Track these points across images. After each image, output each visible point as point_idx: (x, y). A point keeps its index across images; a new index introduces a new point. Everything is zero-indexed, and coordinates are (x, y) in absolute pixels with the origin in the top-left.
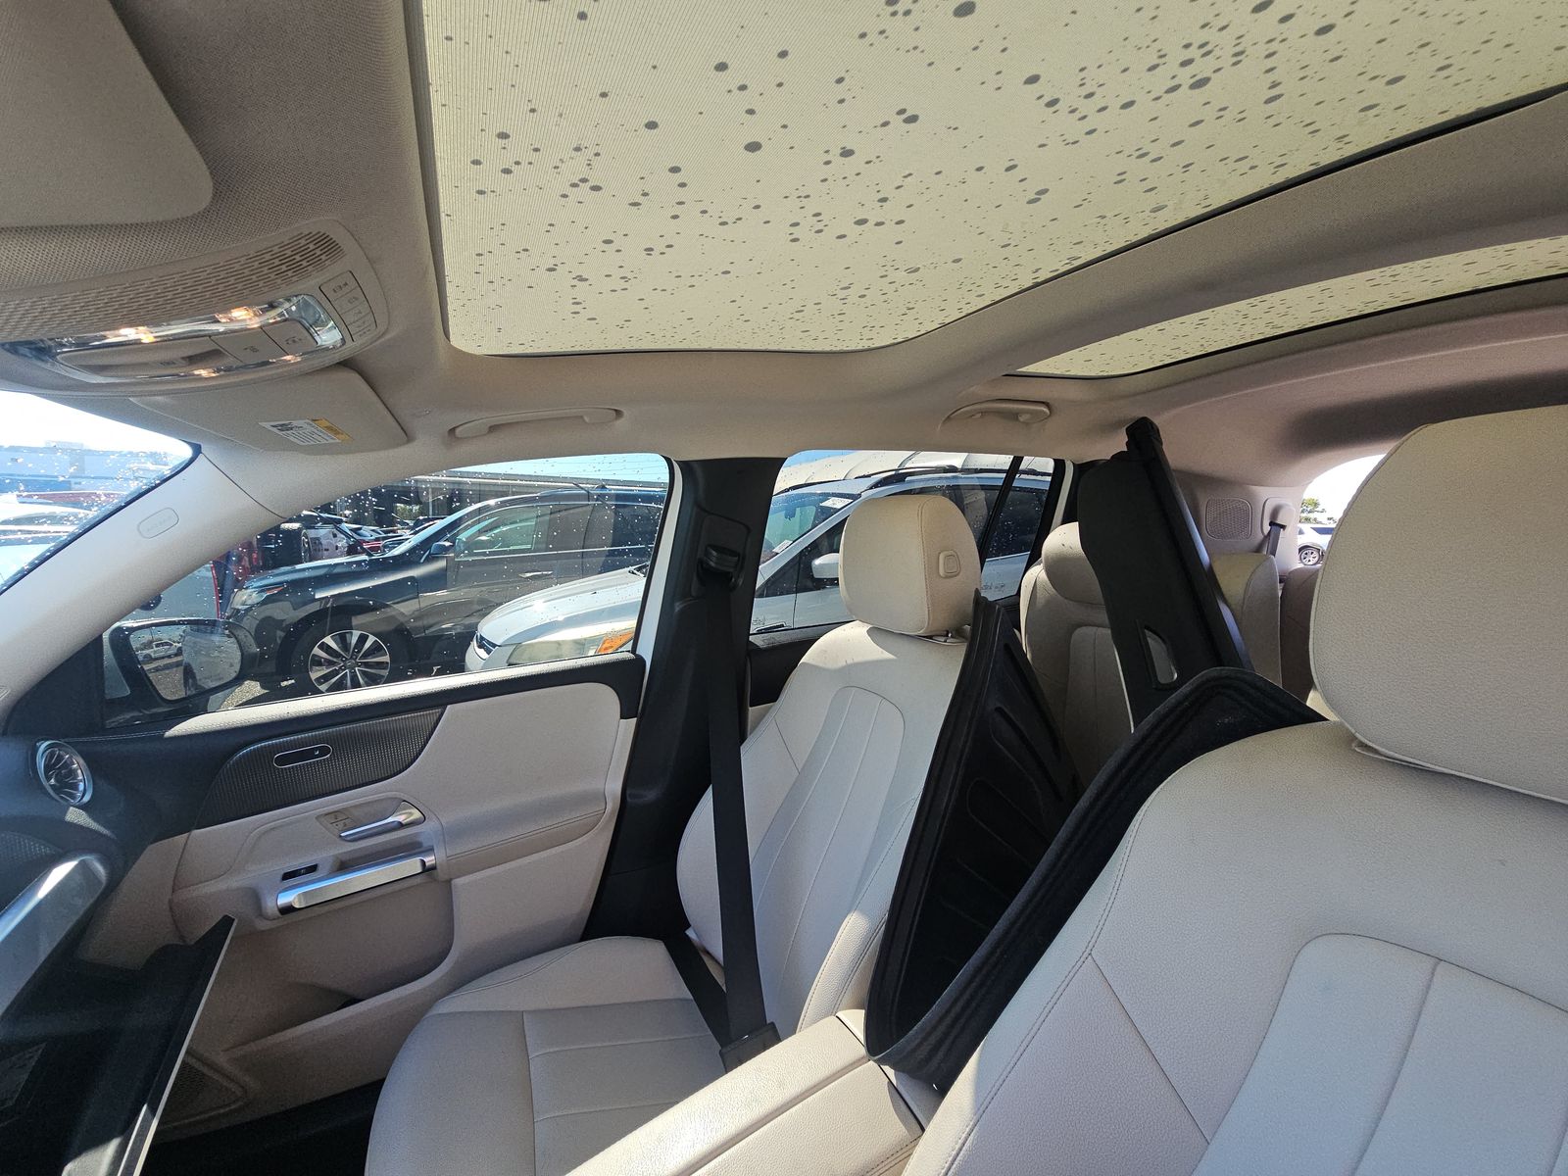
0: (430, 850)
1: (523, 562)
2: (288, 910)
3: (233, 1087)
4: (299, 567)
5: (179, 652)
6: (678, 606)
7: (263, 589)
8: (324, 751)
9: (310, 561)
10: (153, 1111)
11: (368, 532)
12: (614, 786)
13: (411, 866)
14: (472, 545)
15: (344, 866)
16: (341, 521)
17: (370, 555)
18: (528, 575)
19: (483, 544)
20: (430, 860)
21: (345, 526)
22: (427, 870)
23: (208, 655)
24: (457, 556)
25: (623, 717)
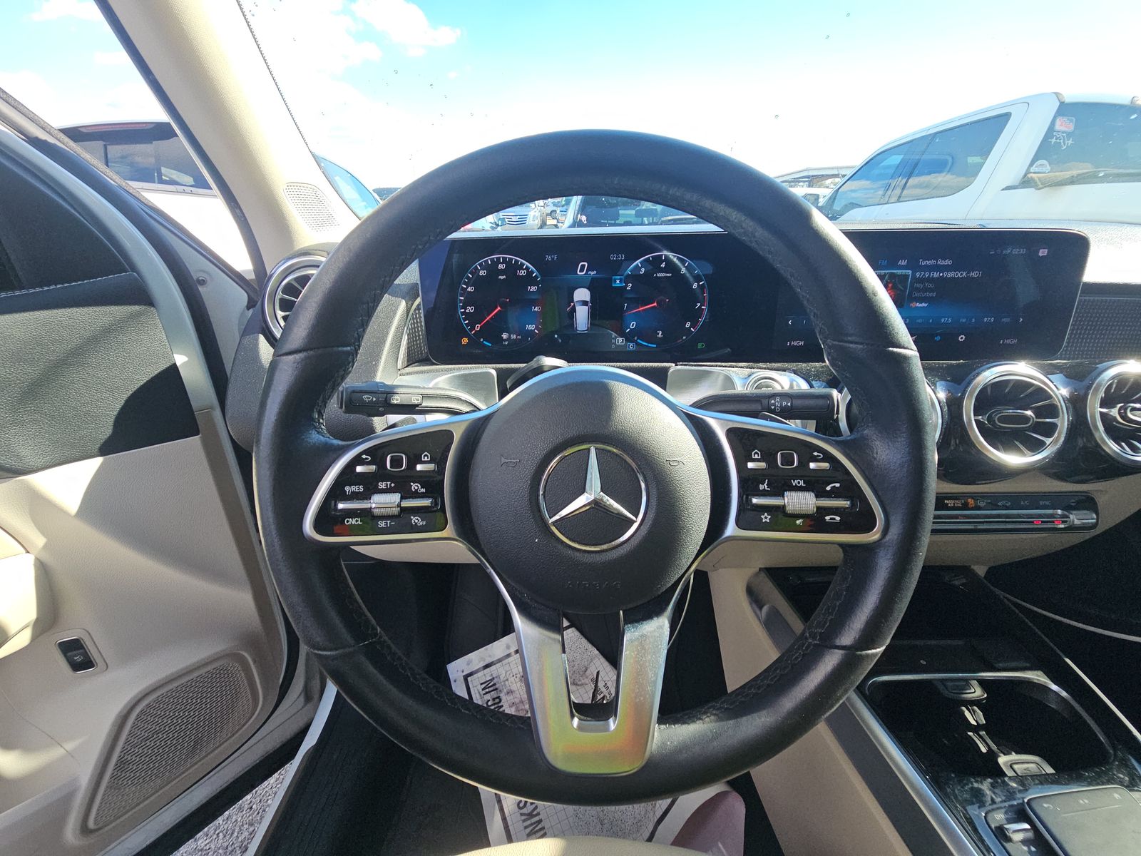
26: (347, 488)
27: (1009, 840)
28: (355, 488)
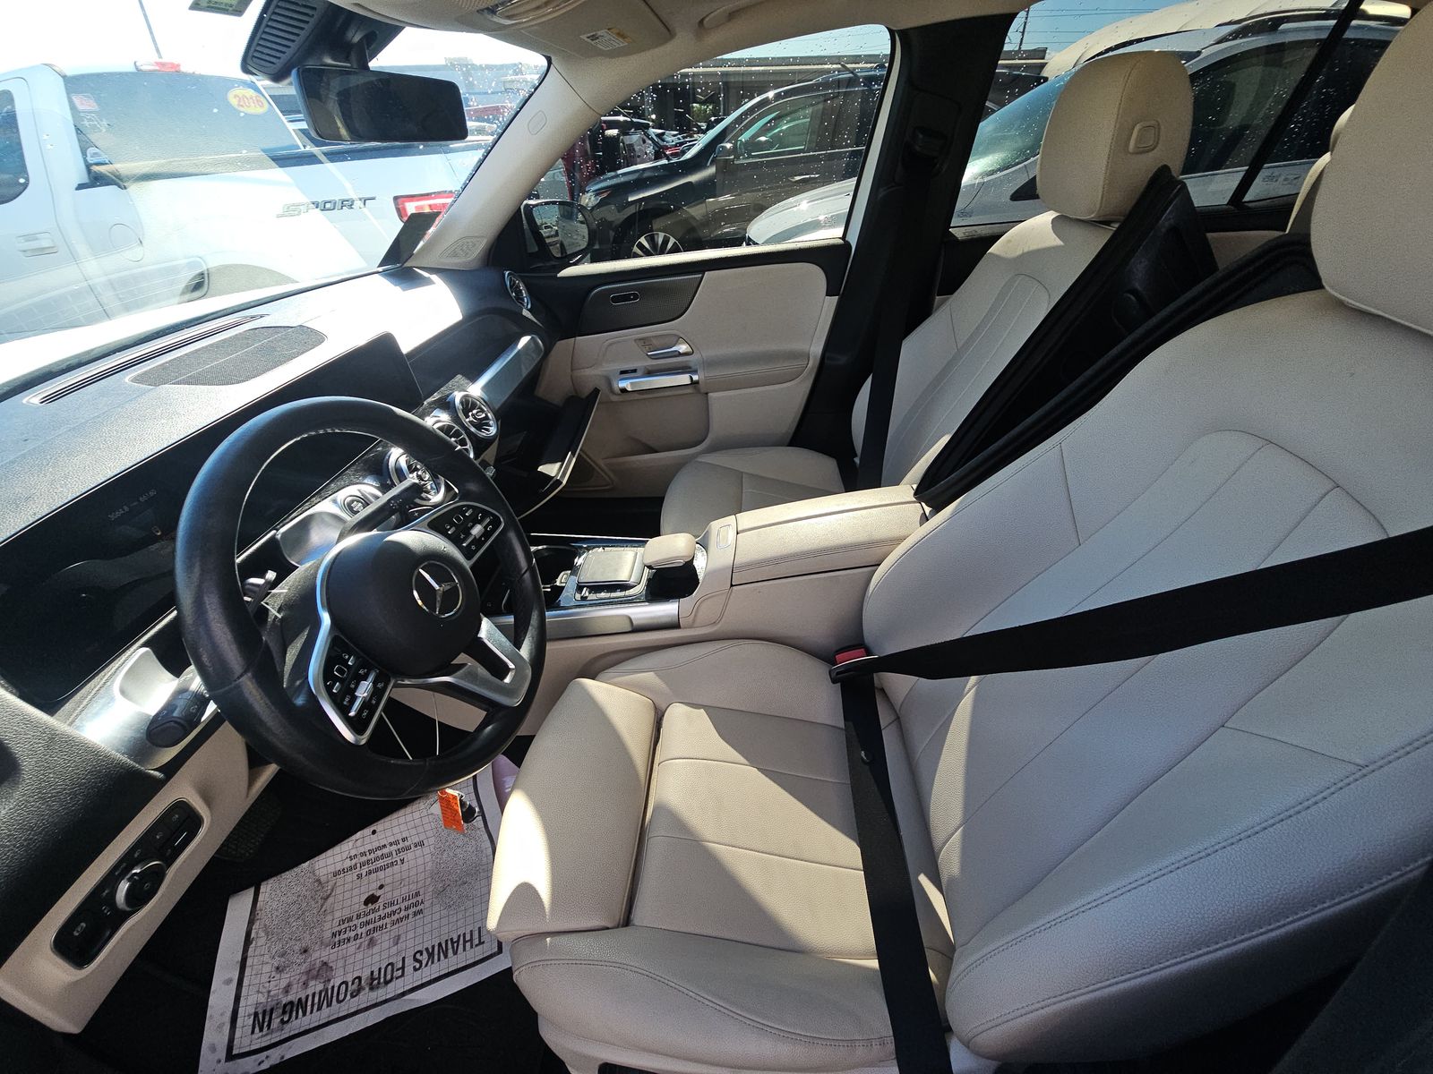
0: (695, 372)
1: (795, 164)
2: (624, 391)
3: (607, 479)
4: (620, 172)
5: (557, 234)
6: (882, 193)
7: (598, 192)
8: (636, 297)
9: (628, 166)
10: (573, 454)
11: (671, 137)
12: (817, 348)
13: (684, 379)
14: (753, 145)
15: (650, 373)
16: (647, 126)
17: (668, 159)
18: (798, 178)
19: (761, 146)
20: (695, 378)
21: (653, 131)
22: (694, 383)
23: (571, 237)
24: (738, 159)
25: (828, 294)
26: (345, 703)
27: (587, 597)
28: (347, 699)
